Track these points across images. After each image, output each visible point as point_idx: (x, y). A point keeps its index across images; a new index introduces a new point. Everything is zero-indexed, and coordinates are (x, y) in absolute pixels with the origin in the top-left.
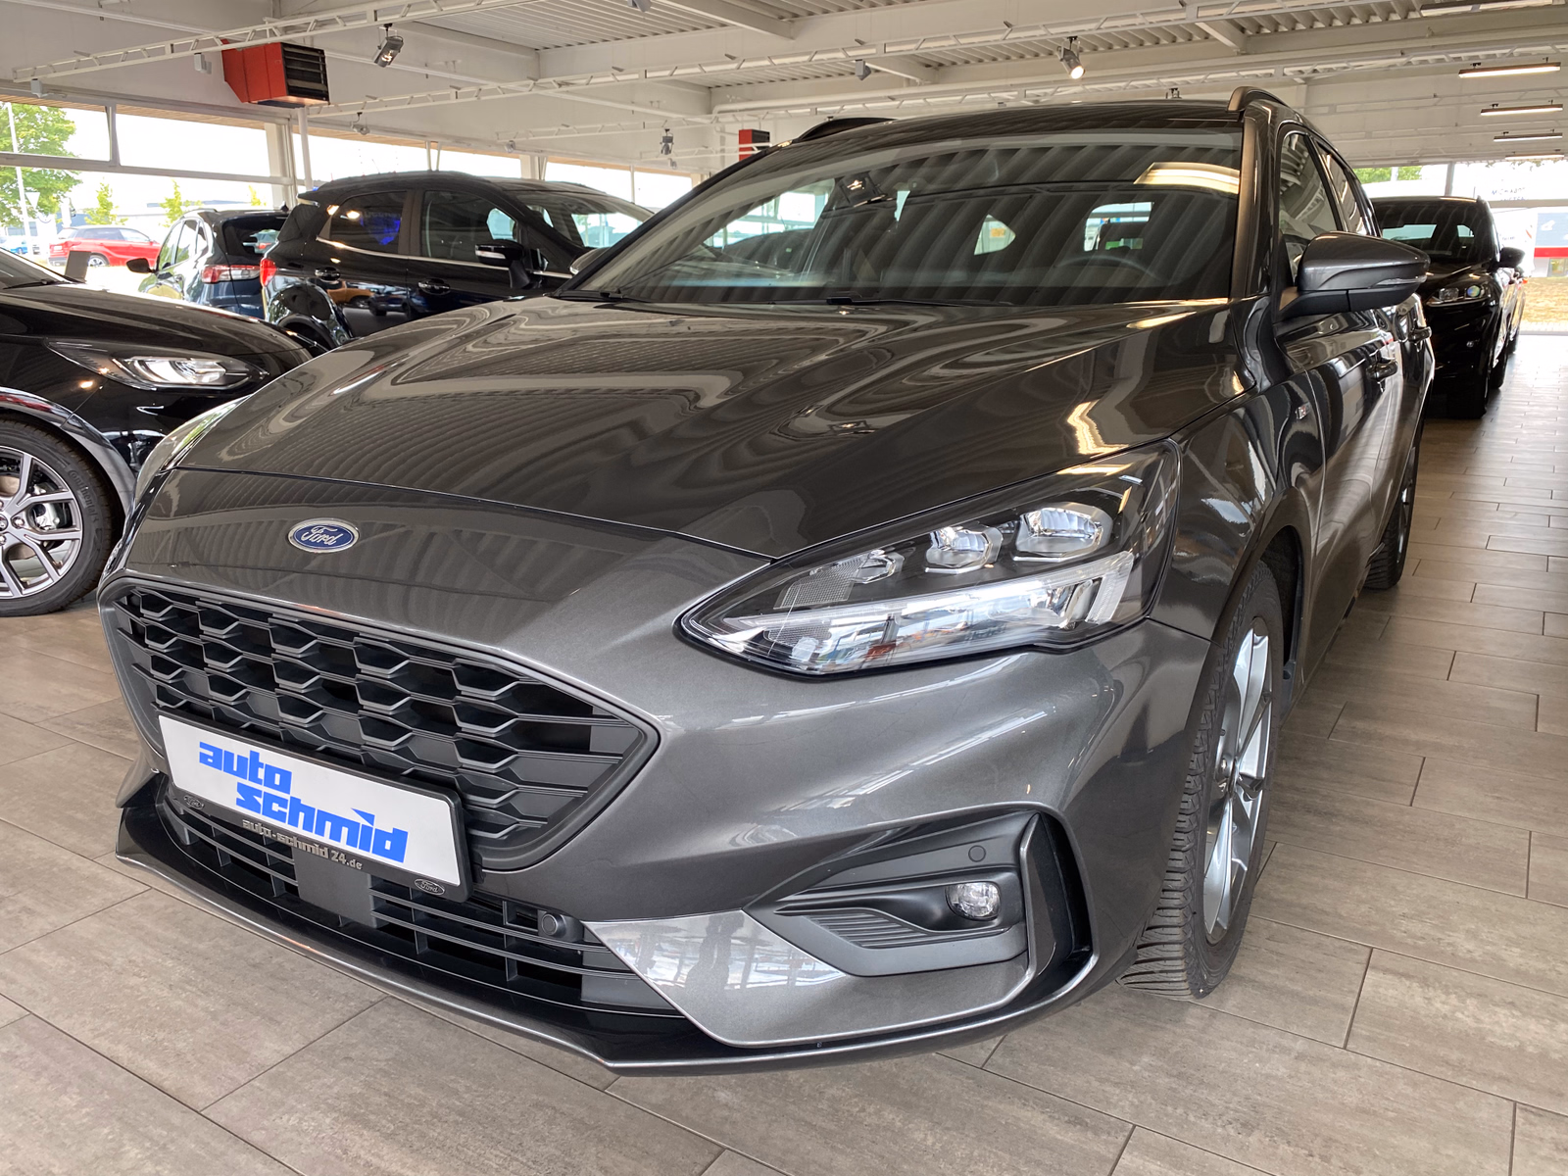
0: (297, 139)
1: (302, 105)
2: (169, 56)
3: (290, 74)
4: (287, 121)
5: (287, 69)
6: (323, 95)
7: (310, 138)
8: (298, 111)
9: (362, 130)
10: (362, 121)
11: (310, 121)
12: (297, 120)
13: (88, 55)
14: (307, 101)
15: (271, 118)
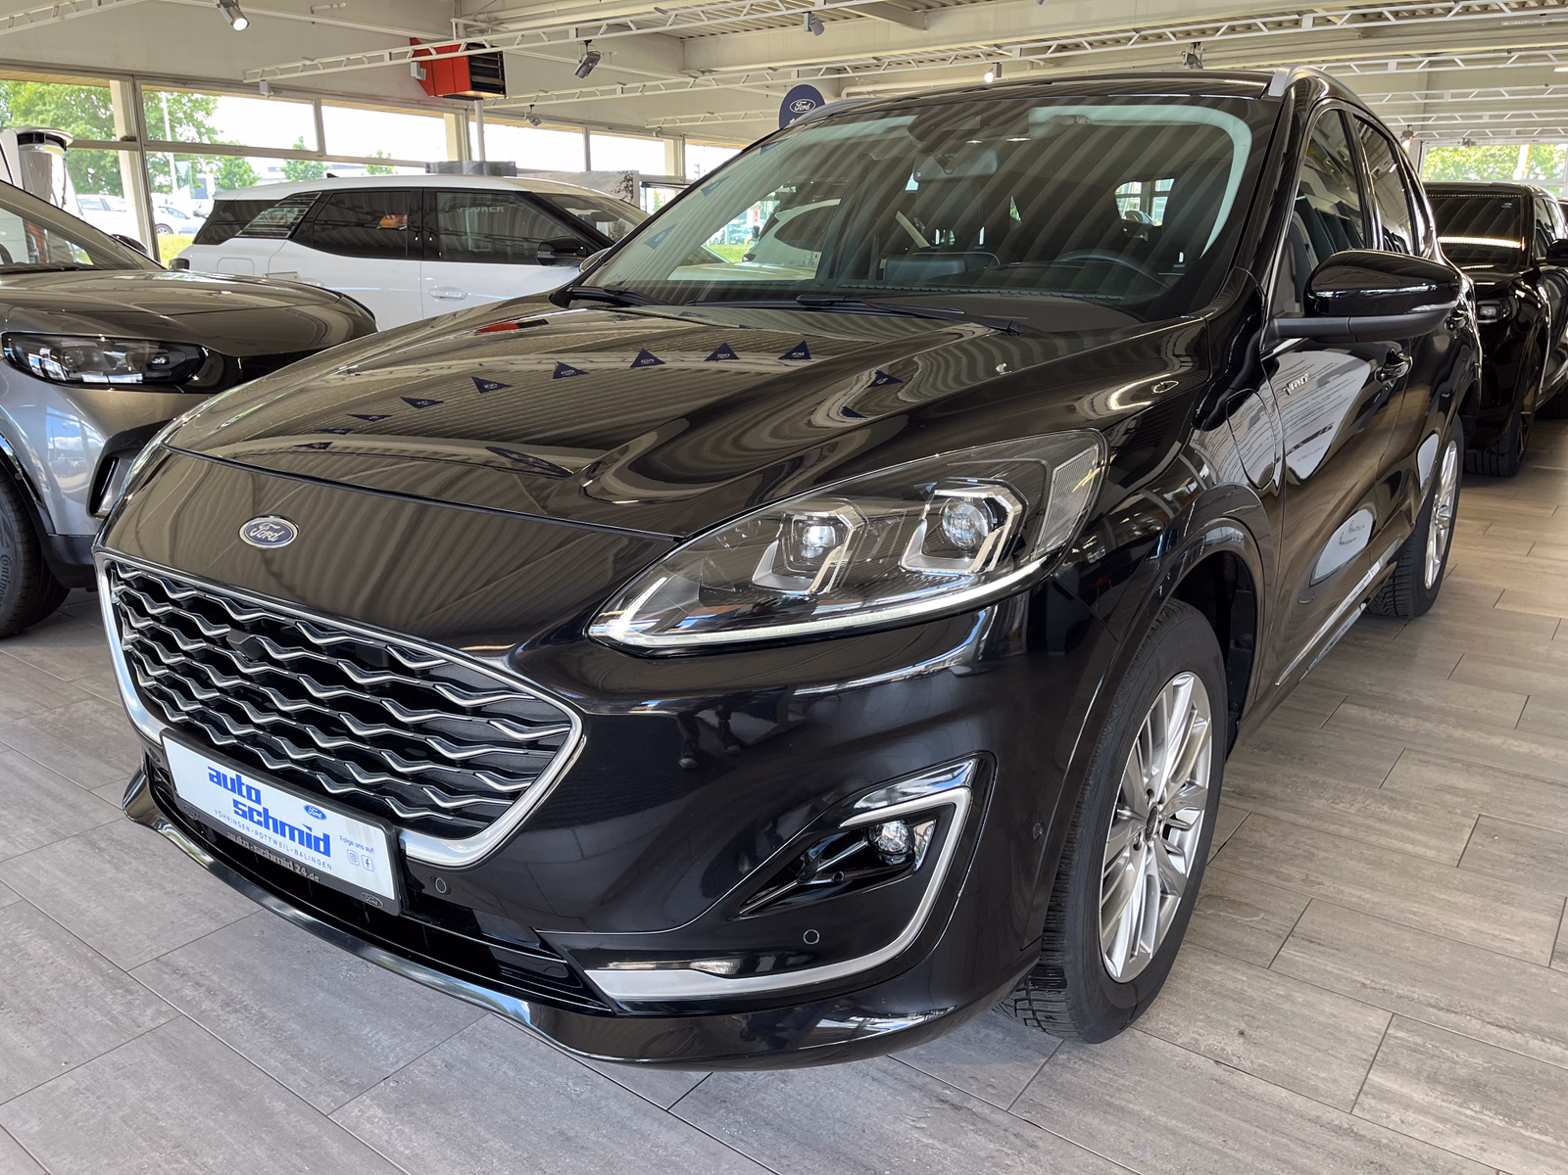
0: (473, 126)
1: (480, 98)
2: (387, 62)
3: (473, 71)
4: (464, 112)
5: (471, 67)
6: (500, 89)
8: (476, 103)
9: (535, 121)
10: (534, 110)
11: (485, 111)
12: (474, 110)
13: (313, 60)
14: (483, 94)
15: (453, 109)
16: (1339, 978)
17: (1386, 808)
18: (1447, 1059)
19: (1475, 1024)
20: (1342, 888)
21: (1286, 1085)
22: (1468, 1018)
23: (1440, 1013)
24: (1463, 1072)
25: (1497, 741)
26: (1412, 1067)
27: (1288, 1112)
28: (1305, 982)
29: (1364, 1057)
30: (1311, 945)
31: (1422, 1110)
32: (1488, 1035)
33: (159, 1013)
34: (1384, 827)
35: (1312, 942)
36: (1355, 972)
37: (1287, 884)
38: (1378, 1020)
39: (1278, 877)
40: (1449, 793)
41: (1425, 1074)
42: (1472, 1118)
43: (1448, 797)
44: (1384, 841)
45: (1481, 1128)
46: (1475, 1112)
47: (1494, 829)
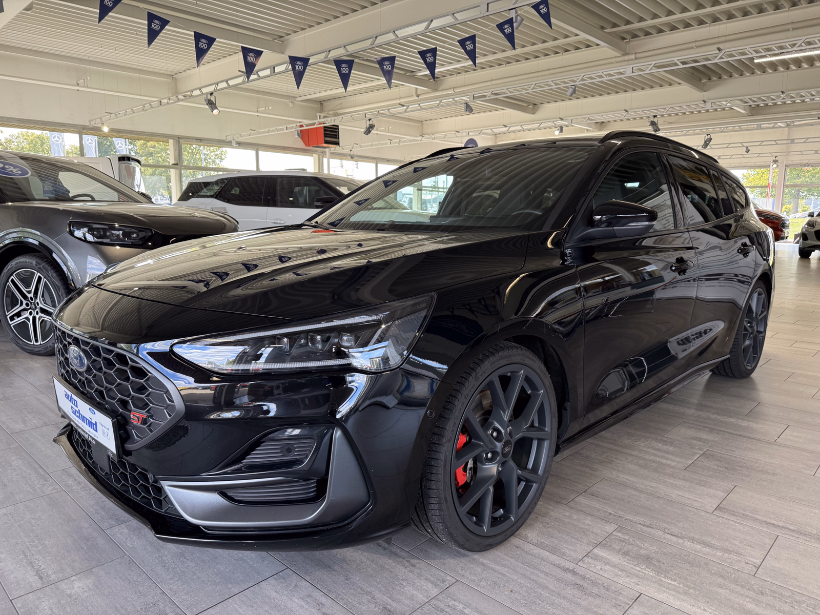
1: (329, 147)
2: (285, 131)
4: (321, 153)
5: (325, 134)
6: (337, 144)
7: (330, 160)
8: (327, 150)
9: (352, 158)
10: (352, 153)
11: (331, 153)
12: (326, 153)
13: (255, 131)
14: (331, 146)
15: (316, 152)
16: (599, 510)
17: (660, 445)
18: (638, 546)
19: (660, 533)
20: (620, 475)
21: (550, 551)
22: (657, 530)
23: (644, 527)
24: (642, 552)
25: (732, 420)
26: (617, 547)
27: (545, 561)
28: (582, 511)
29: (595, 542)
30: (593, 497)
31: (614, 566)
32: (664, 538)
33: (54, 489)
34: (656, 452)
35: (593, 495)
36: (609, 509)
37: (594, 472)
38: (610, 528)
39: (590, 469)
40: (696, 440)
41: (623, 551)
42: (640, 571)
43: (695, 442)
44: (652, 458)
45: (641, 575)
46: (641, 569)
47: (712, 455)
